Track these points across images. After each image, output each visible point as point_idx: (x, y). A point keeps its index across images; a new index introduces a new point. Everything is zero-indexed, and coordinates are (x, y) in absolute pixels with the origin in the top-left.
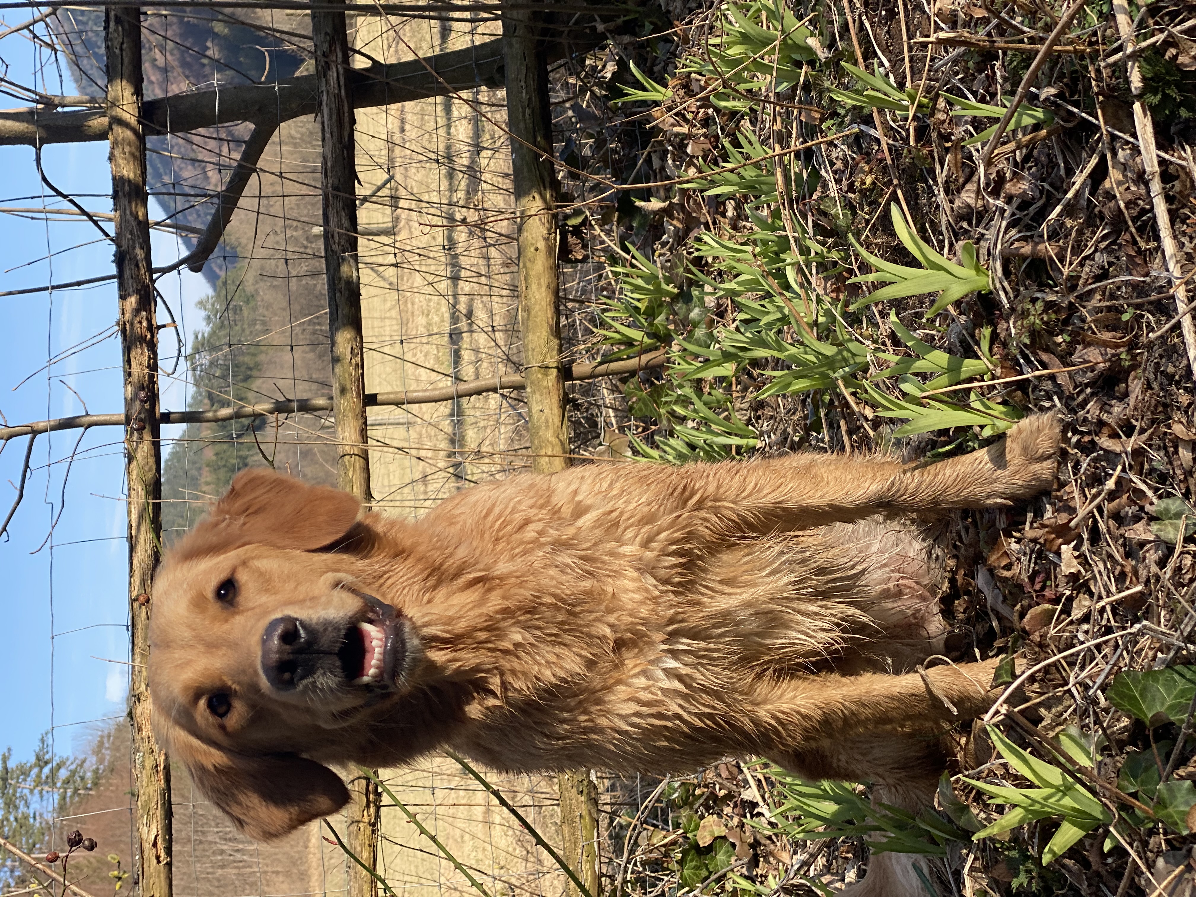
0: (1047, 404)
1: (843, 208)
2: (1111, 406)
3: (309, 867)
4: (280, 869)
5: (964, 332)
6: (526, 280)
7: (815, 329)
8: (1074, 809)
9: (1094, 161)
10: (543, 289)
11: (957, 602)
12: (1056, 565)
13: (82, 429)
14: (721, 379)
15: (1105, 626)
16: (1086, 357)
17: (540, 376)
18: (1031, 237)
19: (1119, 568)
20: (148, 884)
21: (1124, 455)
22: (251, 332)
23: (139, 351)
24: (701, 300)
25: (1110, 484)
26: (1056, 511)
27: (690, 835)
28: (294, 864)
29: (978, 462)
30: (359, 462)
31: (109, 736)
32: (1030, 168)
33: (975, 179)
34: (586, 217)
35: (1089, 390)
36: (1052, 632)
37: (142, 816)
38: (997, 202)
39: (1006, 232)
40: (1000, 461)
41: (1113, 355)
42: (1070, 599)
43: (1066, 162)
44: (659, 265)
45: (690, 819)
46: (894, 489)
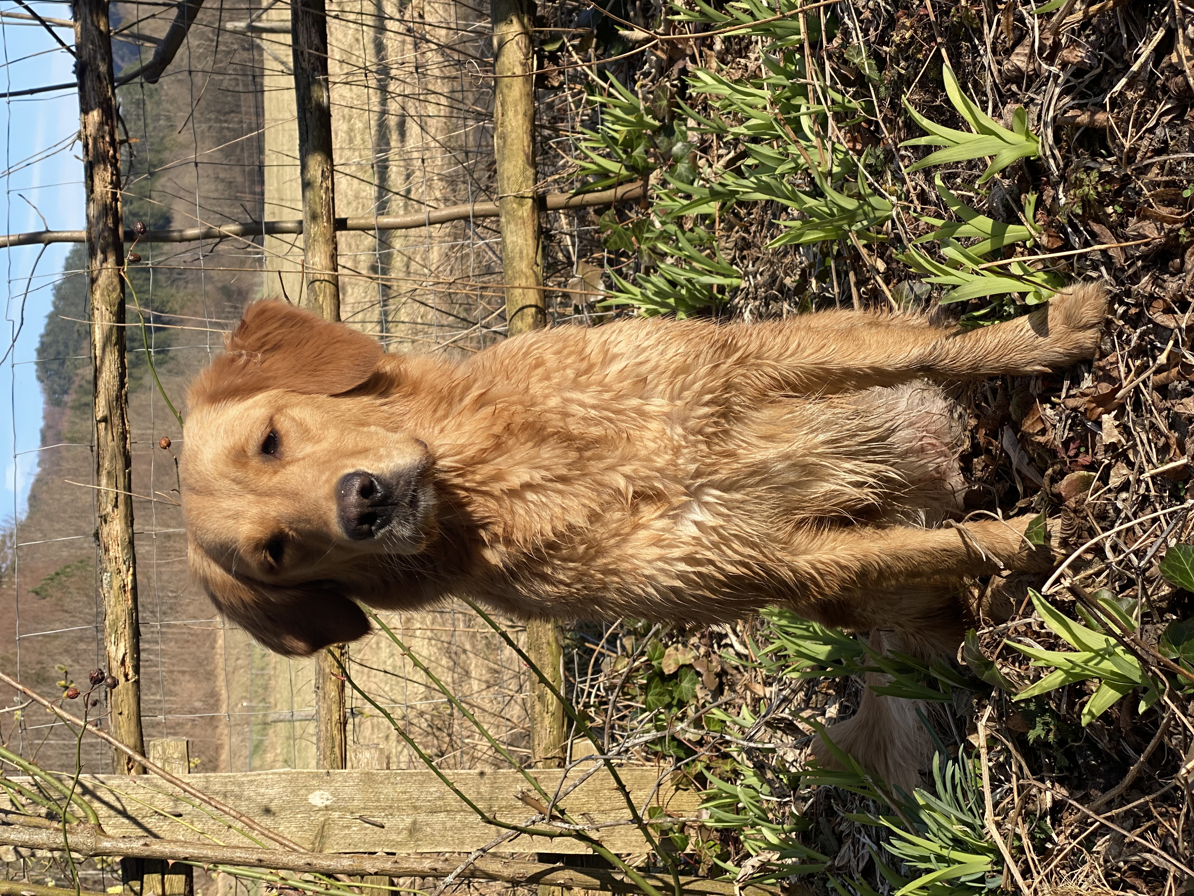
0: (1094, 274)
1: (869, 57)
2: (1165, 281)
3: (216, 668)
4: (185, 669)
5: (1008, 197)
6: (502, 105)
7: (829, 179)
8: (1113, 673)
9: (1160, 34)
10: (520, 117)
11: (975, 460)
12: (1094, 434)
13: (42, 245)
14: (704, 217)
15: (1143, 495)
16: (1141, 231)
17: (515, 205)
18: (1086, 105)
19: (1163, 439)
20: (116, 701)
21: (1177, 331)
22: (155, 128)
23: (102, 166)
24: (684, 134)
25: (1162, 359)
26: (1097, 379)
27: (654, 663)
28: (200, 664)
29: (1018, 329)
30: (329, 289)
31: (11, 536)
32: (1088, 36)
33: (1027, 41)
34: (564, 42)
35: (1140, 263)
36: (1090, 499)
37: (110, 635)
38: (1052, 69)
39: (1059, 99)
40: (1041, 328)
41: (1171, 231)
42: (1109, 467)
43: (1128, 32)
44: (640, 96)
45: (655, 648)
46: (936, 353)
